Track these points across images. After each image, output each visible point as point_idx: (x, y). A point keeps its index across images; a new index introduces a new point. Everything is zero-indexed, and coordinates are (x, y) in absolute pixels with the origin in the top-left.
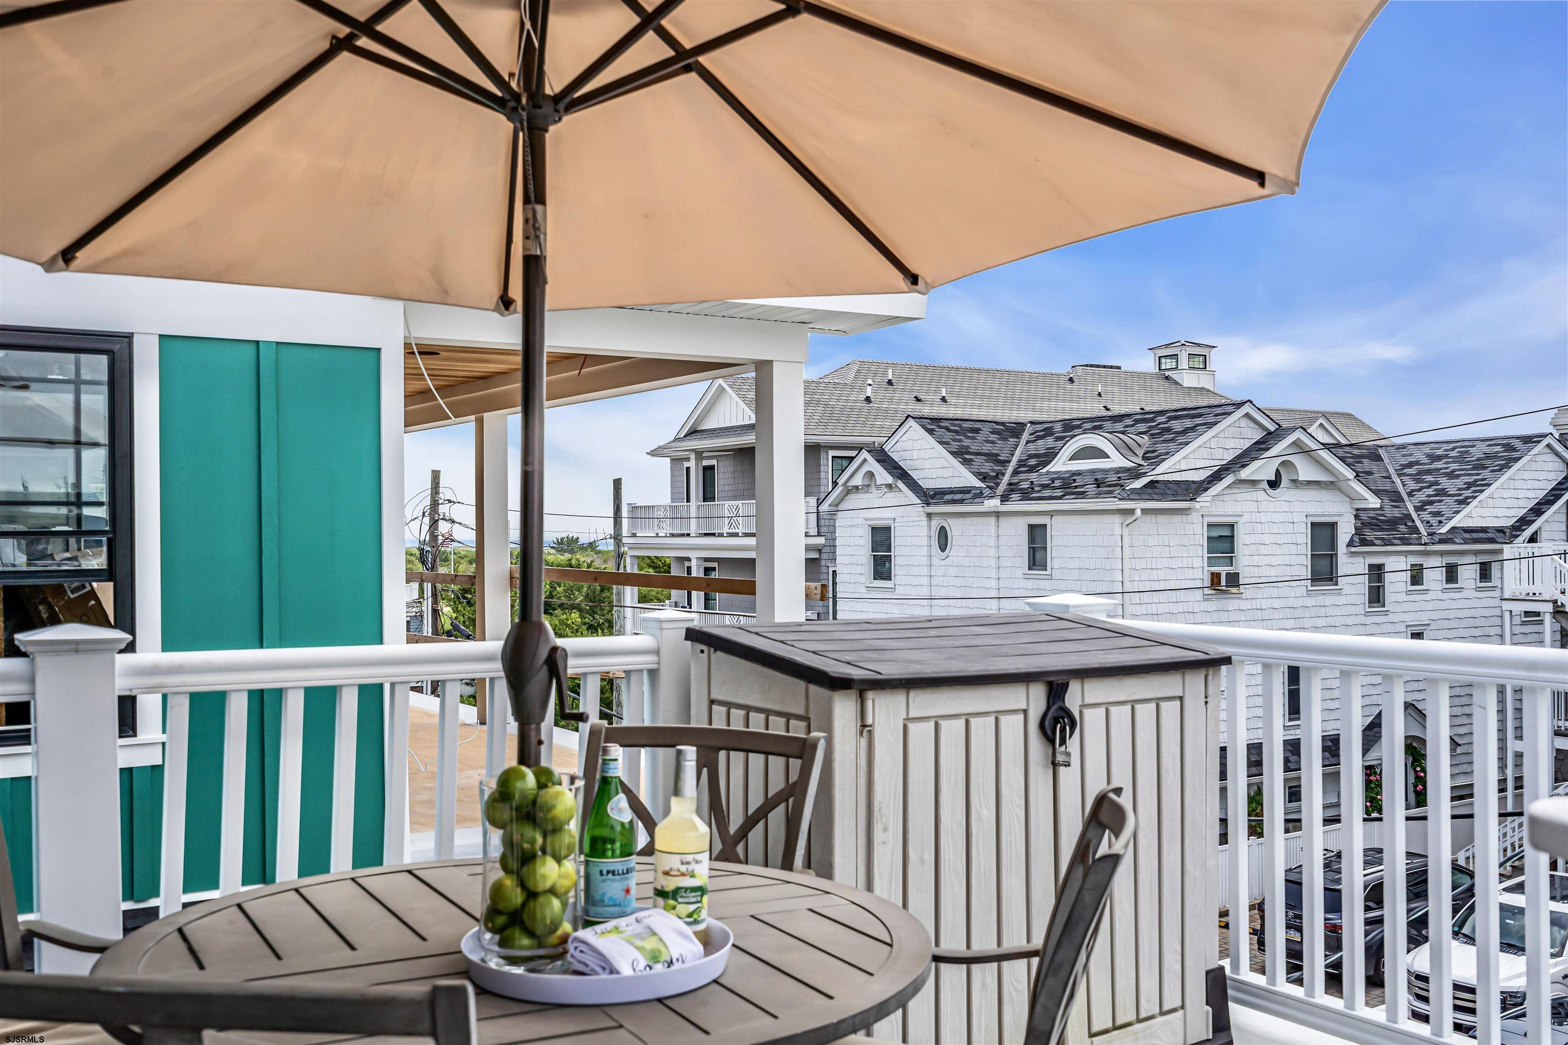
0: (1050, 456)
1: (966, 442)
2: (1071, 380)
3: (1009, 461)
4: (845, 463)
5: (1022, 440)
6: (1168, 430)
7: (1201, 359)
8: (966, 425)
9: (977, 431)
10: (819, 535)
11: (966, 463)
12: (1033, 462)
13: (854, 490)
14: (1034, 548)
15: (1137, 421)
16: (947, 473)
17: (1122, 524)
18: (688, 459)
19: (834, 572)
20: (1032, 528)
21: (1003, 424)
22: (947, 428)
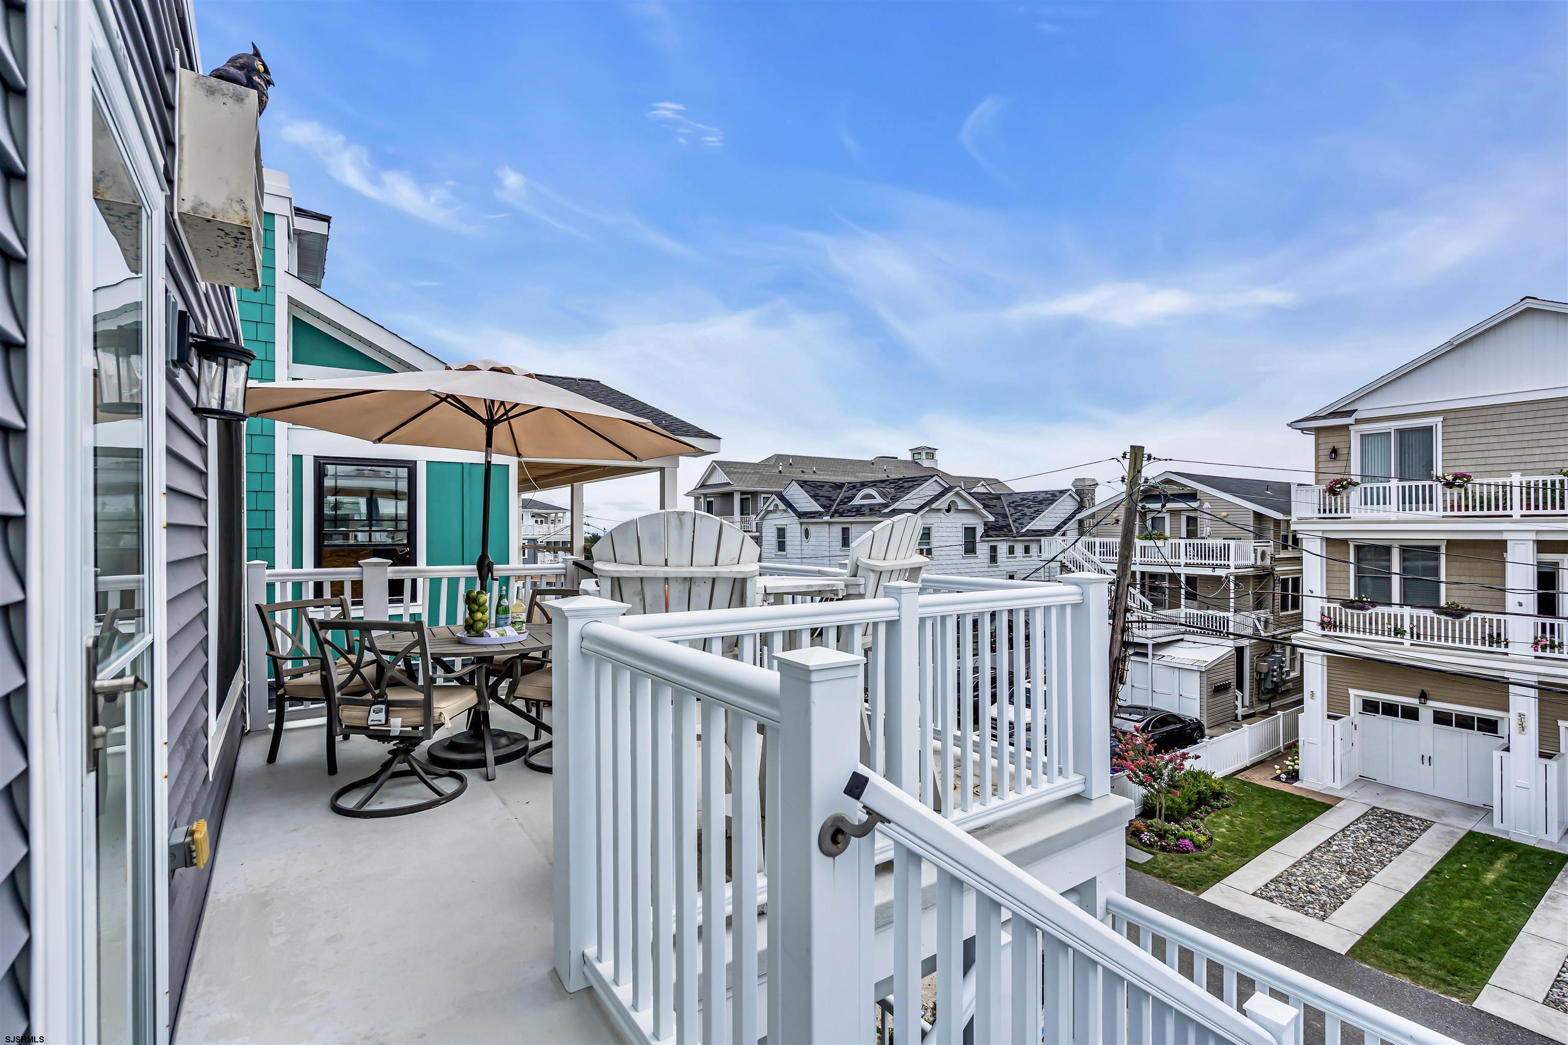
0: (852, 498)
1: (818, 491)
3: (835, 500)
4: (767, 500)
5: (842, 491)
6: (902, 487)
8: (818, 484)
9: (823, 486)
10: (757, 531)
11: (816, 500)
12: (846, 500)
13: (770, 512)
14: (844, 538)
15: (891, 483)
16: (808, 505)
18: (701, 498)
20: (844, 529)
21: (835, 483)
22: (810, 486)
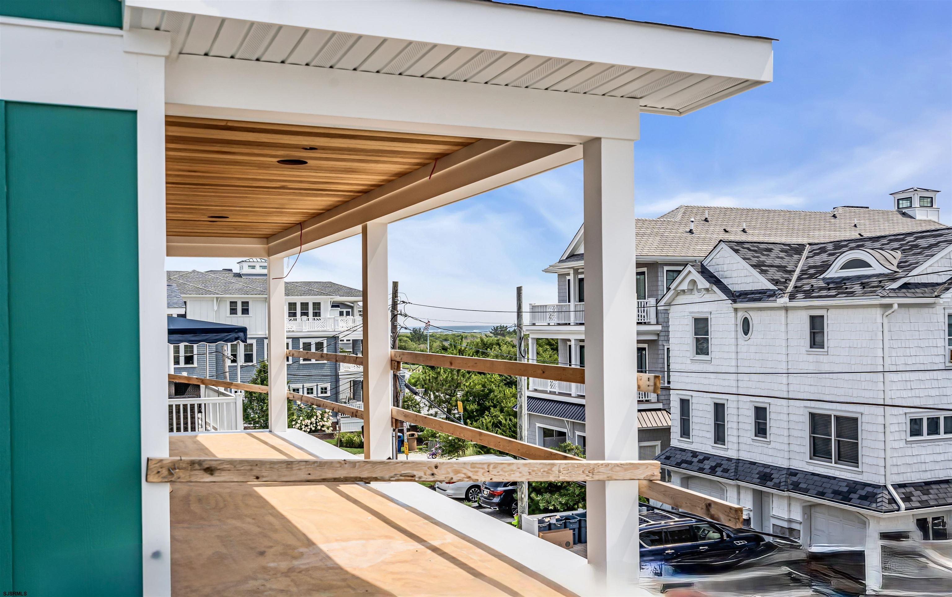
0: (826, 266)
1: (763, 258)
2: (834, 216)
3: (794, 271)
4: (675, 274)
5: (803, 256)
6: (916, 246)
7: (929, 200)
8: (762, 246)
9: (770, 250)
10: (658, 323)
11: (763, 272)
12: (812, 271)
13: (682, 293)
14: (814, 333)
15: (891, 241)
16: (749, 280)
17: (883, 315)
18: (569, 274)
19: (668, 349)
20: (813, 318)
21: (789, 245)
22: (749, 249)
